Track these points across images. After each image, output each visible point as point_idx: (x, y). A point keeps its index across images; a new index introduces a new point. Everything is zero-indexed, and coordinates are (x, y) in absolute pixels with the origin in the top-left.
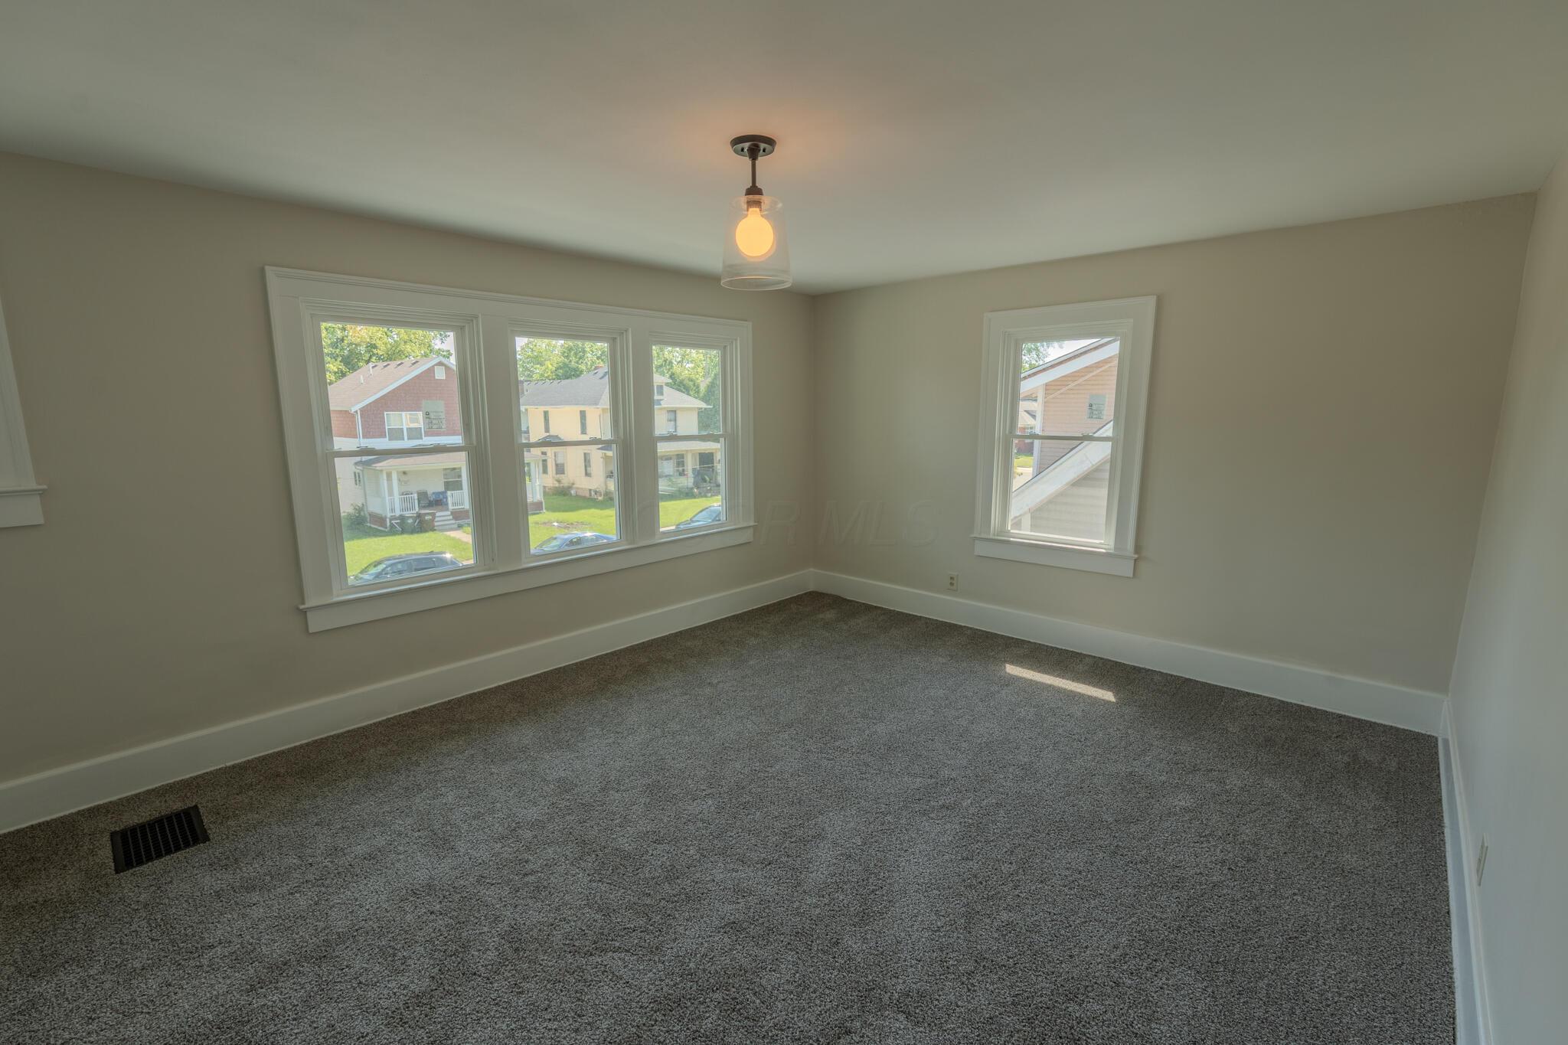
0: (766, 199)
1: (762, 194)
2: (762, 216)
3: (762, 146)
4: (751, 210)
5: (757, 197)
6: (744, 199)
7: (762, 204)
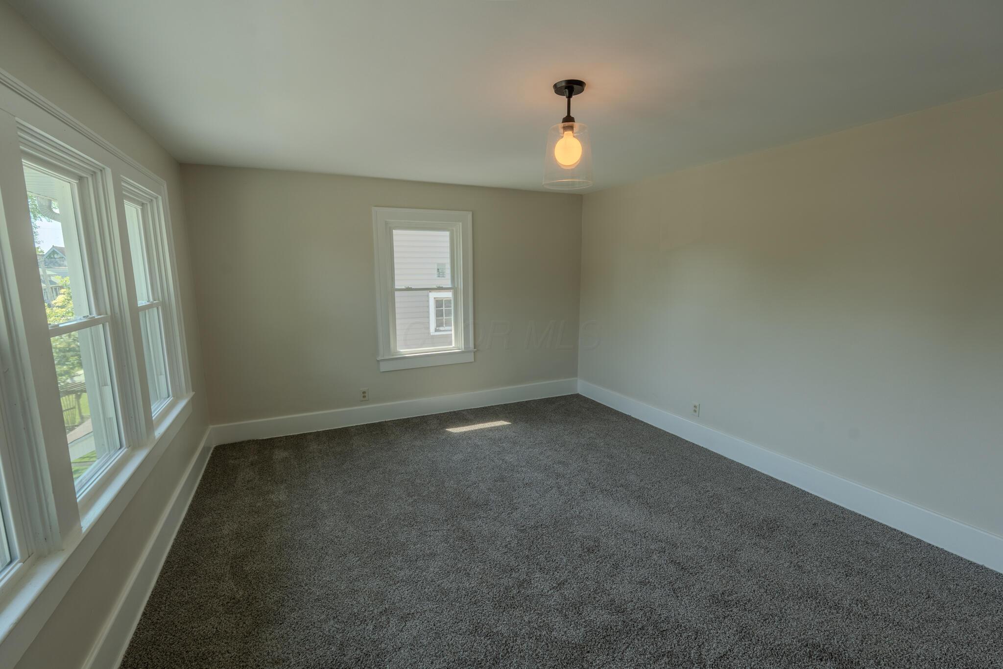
0: (576, 125)
1: (574, 121)
2: (574, 137)
3: (575, 87)
4: (566, 133)
5: (570, 123)
6: (561, 125)
7: (574, 128)
